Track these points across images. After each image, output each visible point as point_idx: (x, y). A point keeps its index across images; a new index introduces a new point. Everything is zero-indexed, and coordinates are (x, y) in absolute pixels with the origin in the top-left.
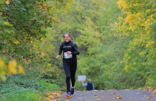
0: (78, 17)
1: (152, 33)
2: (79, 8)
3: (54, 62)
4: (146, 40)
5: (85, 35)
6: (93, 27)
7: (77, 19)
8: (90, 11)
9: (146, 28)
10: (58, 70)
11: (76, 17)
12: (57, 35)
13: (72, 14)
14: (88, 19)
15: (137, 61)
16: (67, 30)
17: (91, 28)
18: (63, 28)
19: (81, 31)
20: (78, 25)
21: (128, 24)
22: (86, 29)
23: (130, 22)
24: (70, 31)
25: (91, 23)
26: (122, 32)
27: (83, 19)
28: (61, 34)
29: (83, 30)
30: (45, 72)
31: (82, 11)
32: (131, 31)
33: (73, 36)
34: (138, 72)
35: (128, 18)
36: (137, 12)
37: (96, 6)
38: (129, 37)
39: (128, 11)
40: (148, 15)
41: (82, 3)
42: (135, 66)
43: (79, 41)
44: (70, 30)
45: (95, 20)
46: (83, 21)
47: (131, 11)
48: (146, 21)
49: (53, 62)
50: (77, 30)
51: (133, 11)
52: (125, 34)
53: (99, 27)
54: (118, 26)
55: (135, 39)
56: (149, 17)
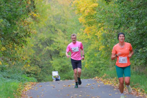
0: (53, 29)
1: (103, 40)
2: (53, 23)
3: (35, 63)
4: (99, 46)
5: (57, 43)
6: (63, 37)
7: (52, 31)
8: (61, 25)
9: (99, 37)
10: (39, 69)
11: (50, 30)
12: (37, 43)
13: (48, 27)
14: (60, 31)
15: (94, 60)
16: (44, 39)
17: (62, 37)
19: (55, 40)
20: (52, 35)
21: (86, 34)
22: (58, 38)
23: (88, 33)
25: (62, 33)
26: (83, 40)
28: (40, 42)
29: (56, 39)
31: (55, 25)
32: (89, 39)
33: (49, 43)
34: (95, 68)
35: (86, 30)
36: (92, 25)
37: (65, 21)
38: (88, 43)
39: (86, 25)
40: (100, 27)
41: (55, 19)
42: (92, 64)
43: (53, 47)
44: (46, 39)
45: (64, 31)
46: (56, 32)
47: (88, 25)
48: (99, 32)
50: (52, 39)
51: (89, 24)
52: (85, 41)
53: (67, 37)
54: (80, 35)
55: (92, 44)
56: (100, 29)
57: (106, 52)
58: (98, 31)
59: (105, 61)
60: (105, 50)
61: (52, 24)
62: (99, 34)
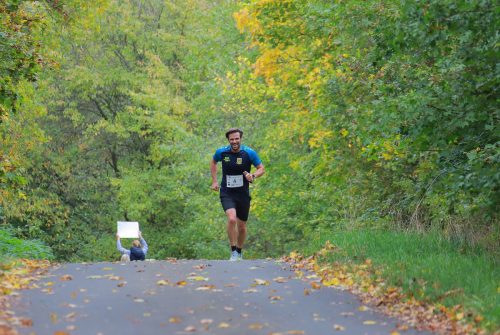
0: (127, 52)
1: (326, 106)
2: (129, 25)
3: (48, 183)
4: (311, 128)
5: (143, 107)
6: (167, 84)
7: (122, 58)
8: (163, 34)
9: (311, 92)
10: (61, 207)
11: (118, 52)
12: (60, 103)
13: (108, 40)
14: (155, 58)
15: (286, 186)
16: (92, 89)
17: (164, 87)
18: (79, 82)
19: (132, 93)
20: (125, 76)
21: (262, 79)
22: (147, 88)
23: (268, 73)
24: (100, 92)
25: (163, 70)
26: (246, 100)
27: (141, 58)
28: (71, 99)
29: (138, 91)
30: (21, 211)
31: (139, 34)
32: (271, 98)
33: (109, 107)
34: (289, 219)
35: (262, 60)
36: (287, 44)
37: (179, 21)
38: (268, 115)
39: (262, 40)
40: (318, 55)
41: (137, 10)
42: (280, 201)
43: (124, 124)
44: (99, 88)
45: (173, 62)
46: (139, 63)
47: (272, 41)
48: (312, 73)
49: (45, 184)
50: (123, 90)
51: (276, 41)
52: (256, 107)
53: (184, 85)
54: (236, 82)
55: (281, 121)
56: (319, 61)
57: (335, 156)
58: (312, 69)
59: (332, 193)
60: (335, 148)
61: (127, 30)
62: (314, 81)
